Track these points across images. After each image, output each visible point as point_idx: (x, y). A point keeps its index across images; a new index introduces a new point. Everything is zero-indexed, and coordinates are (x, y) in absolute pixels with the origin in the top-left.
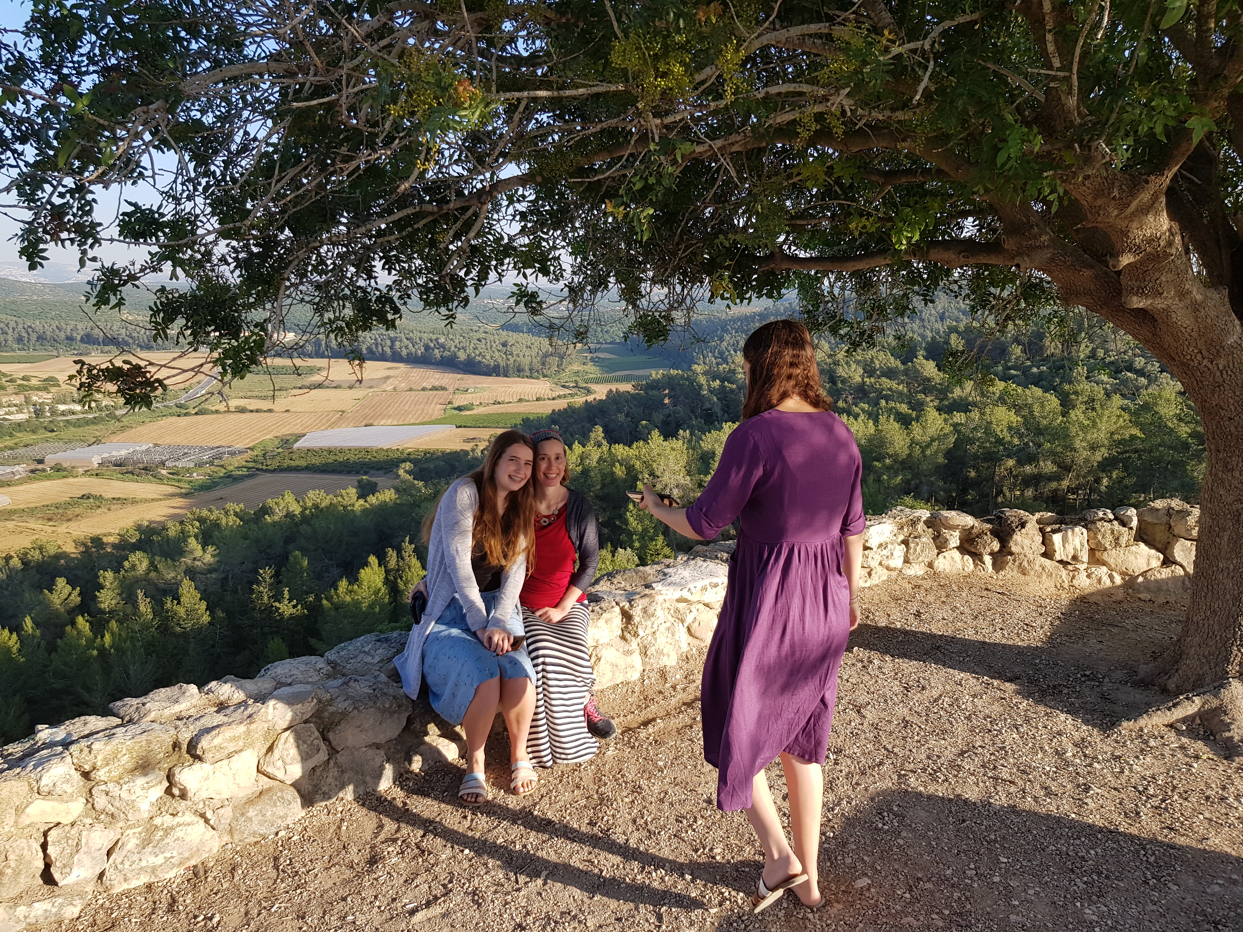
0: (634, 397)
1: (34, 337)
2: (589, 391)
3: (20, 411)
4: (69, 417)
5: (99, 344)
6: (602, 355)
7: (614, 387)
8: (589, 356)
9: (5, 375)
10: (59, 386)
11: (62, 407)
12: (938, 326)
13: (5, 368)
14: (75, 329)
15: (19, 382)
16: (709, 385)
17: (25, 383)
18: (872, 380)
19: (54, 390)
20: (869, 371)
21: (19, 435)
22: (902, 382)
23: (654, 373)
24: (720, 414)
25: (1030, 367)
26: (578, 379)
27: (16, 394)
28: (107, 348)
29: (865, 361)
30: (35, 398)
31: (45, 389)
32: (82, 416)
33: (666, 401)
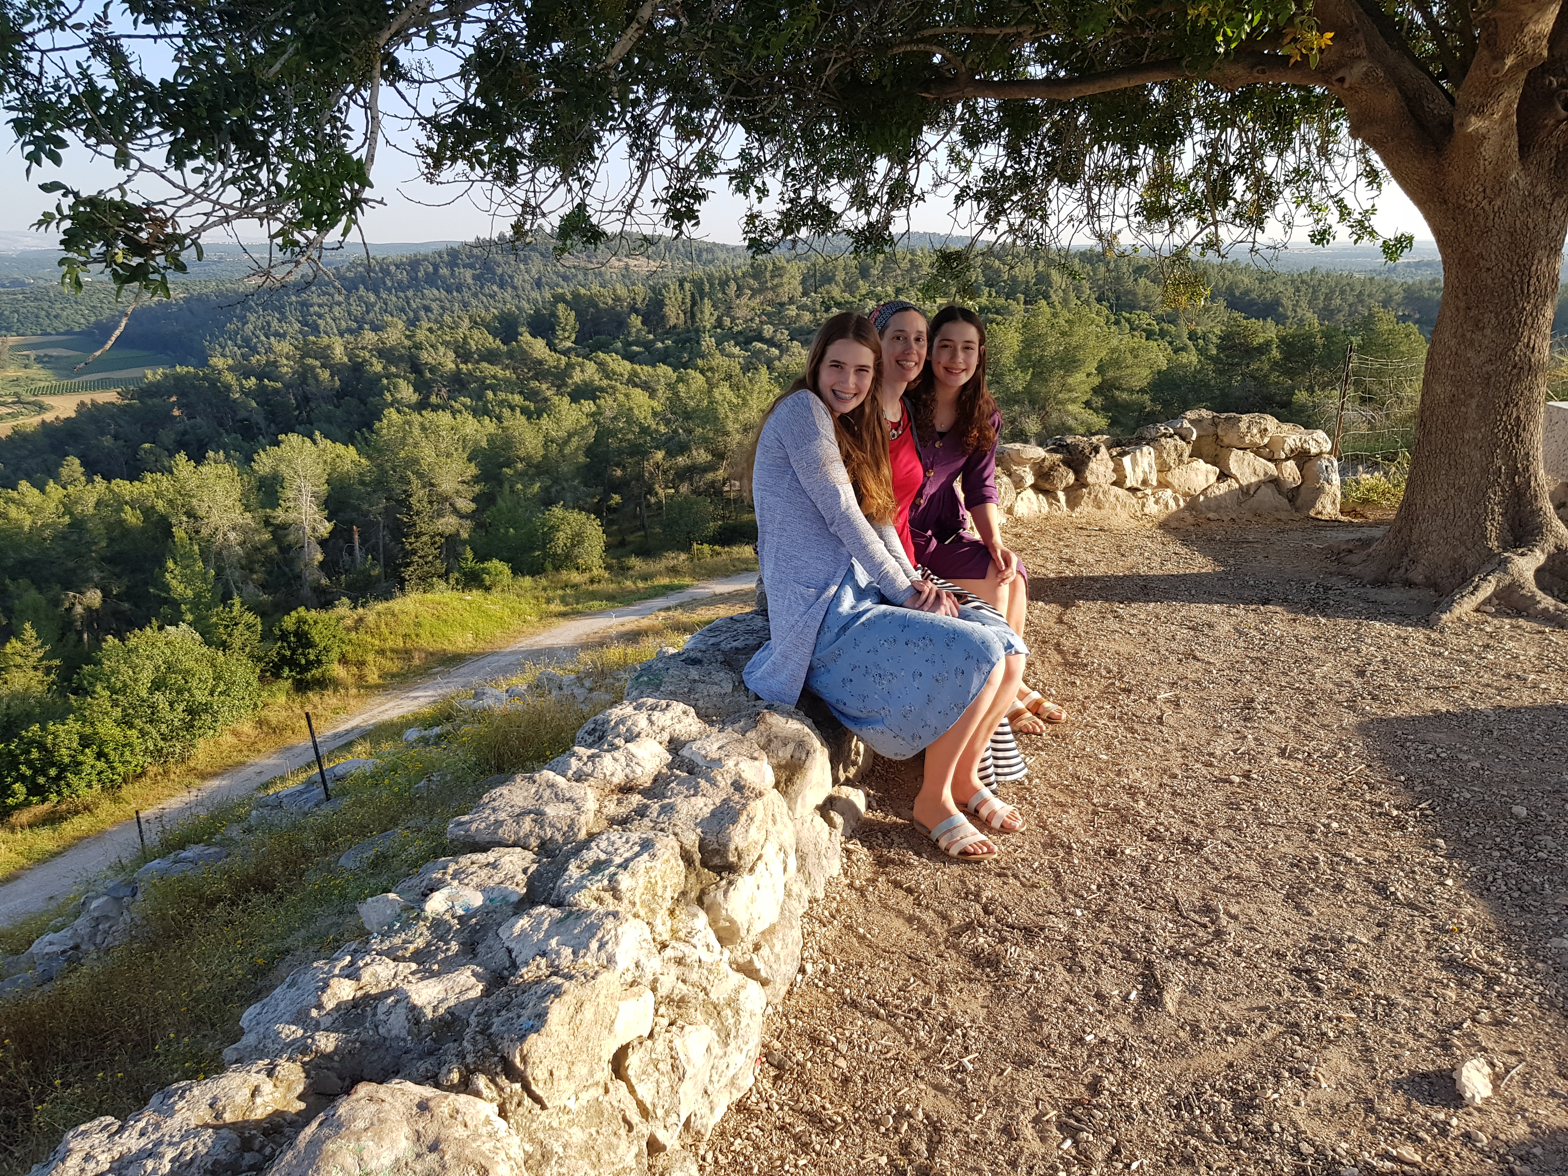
0: (123, 410)
2: (41, 408)
6: (54, 352)
7: (87, 398)
8: (33, 354)
12: (535, 294)
16: (241, 386)
18: (470, 366)
20: (463, 353)
22: (507, 367)
23: (149, 373)
24: (263, 424)
25: (653, 342)
26: (17, 389)
29: (456, 341)
33: (176, 412)
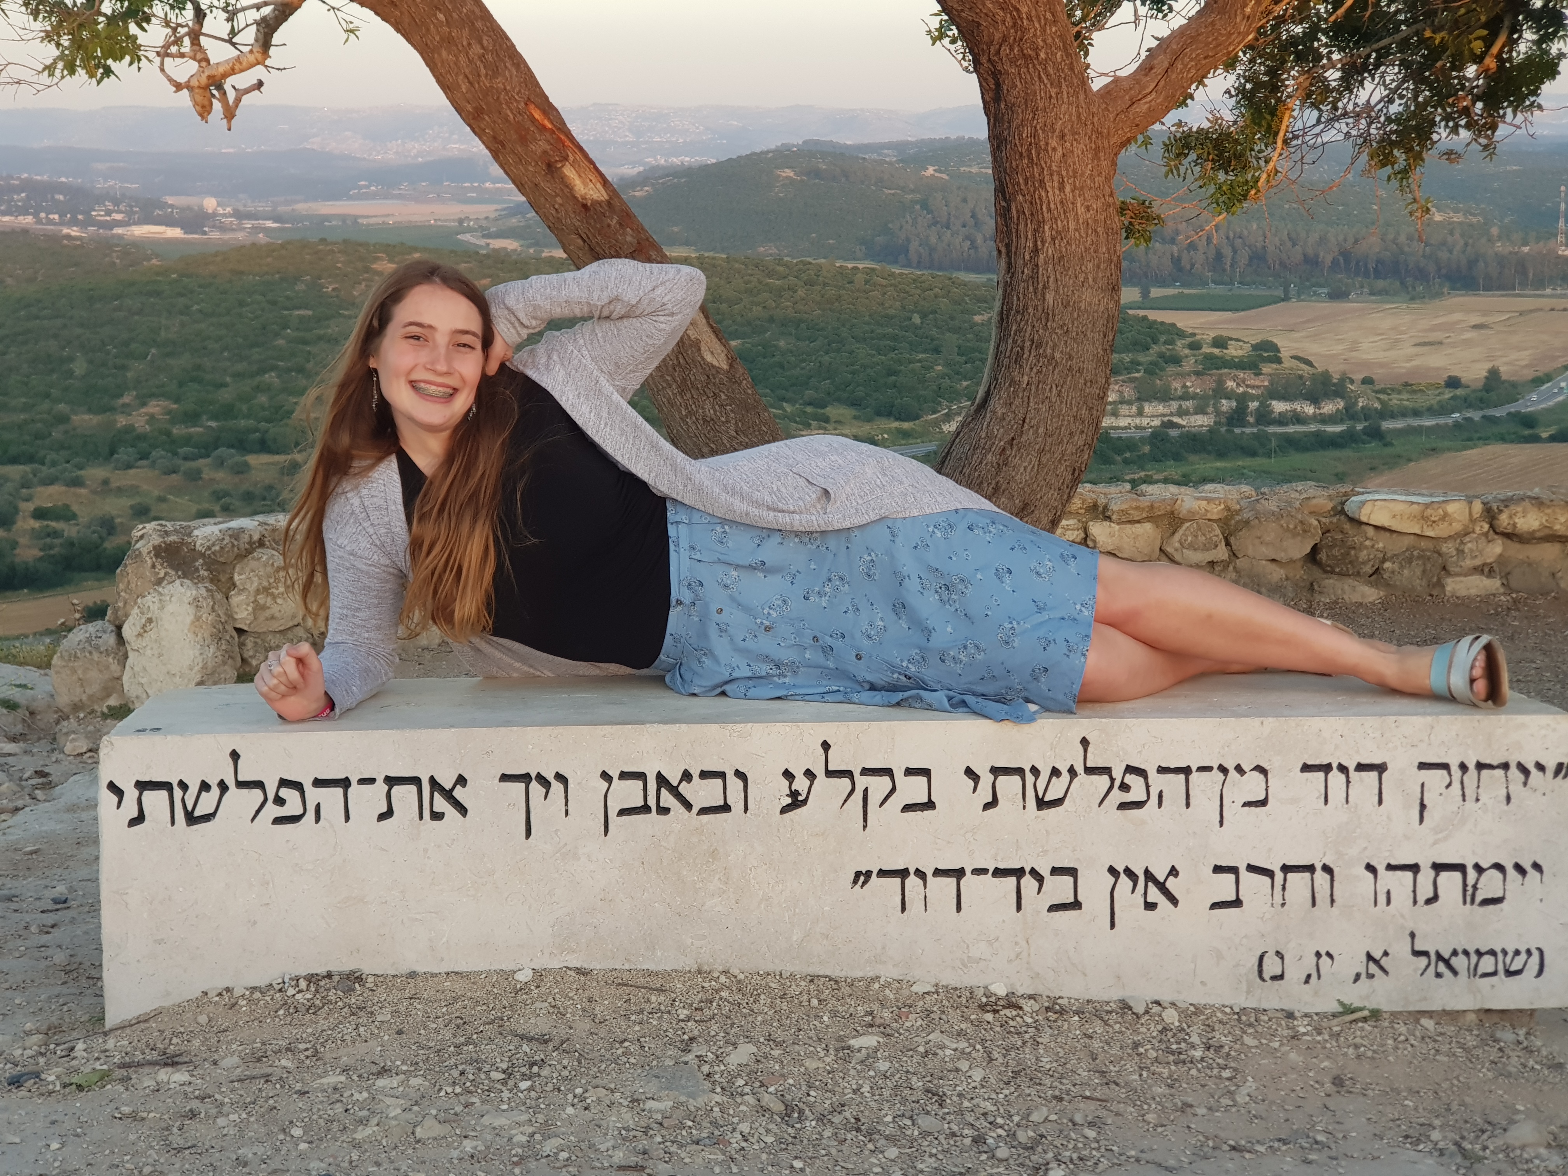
1: (1243, 258)
3: (1200, 410)
4: (1290, 429)
5: (1366, 275)
9: (1181, 334)
10: (1279, 361)
11: (1279, 407)
13: (1184, 320)
14: (1323, 240)
15: (1206, 350)
17: (1216, 351)
19: (1267, 369)
21: (1192, 458)
27: (1198, 374)
28: (1380, 284)
30: (1231, 384)
31: (1251, 365)
32: (1313, 427)
